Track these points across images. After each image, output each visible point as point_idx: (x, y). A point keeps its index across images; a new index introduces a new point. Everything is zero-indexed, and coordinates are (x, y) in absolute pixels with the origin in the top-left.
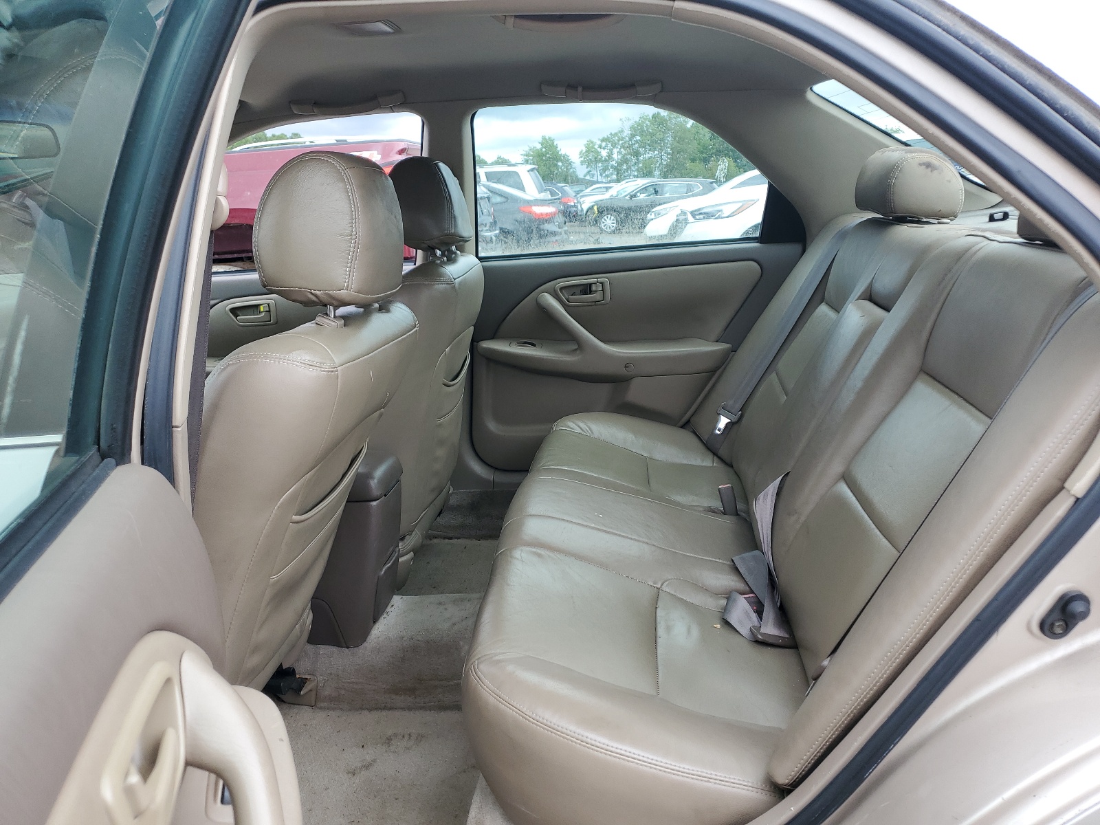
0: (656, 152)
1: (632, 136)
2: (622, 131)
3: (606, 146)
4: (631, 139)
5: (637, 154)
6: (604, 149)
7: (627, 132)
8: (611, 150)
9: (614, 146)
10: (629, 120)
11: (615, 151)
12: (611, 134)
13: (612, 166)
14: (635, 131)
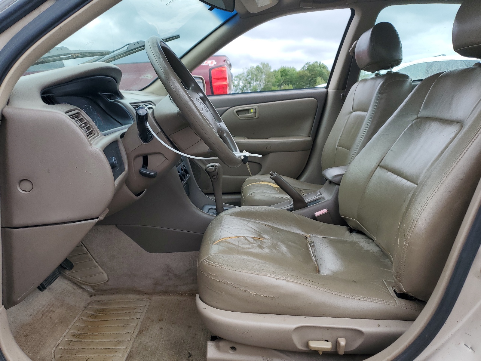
0: (258, 82)
1: (248, 76)
2: (244, 73)
3: (237, 80)
4: (247, 77)
5: (250, 83)
6: (236, 81)
7: (246, 74)
8: (239, 82)
9: (240, 79)
10: (246, 68)
11: (241, 82)
12: (239, 74)
13: (240, 89)
14: (249, 73)
